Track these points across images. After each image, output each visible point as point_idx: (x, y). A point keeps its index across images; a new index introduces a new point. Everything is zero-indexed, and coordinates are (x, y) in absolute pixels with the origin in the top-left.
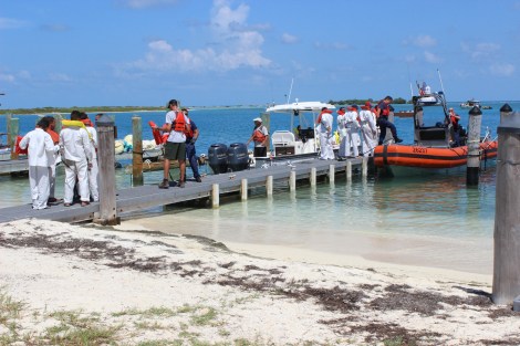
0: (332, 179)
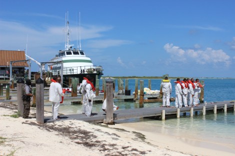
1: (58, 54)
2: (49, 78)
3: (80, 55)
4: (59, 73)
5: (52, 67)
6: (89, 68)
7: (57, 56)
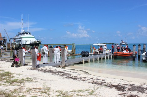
0: (105, 58)
1: (18, 34)
2: (15, 46)
3: (29, 35)
4: (19, 44)
5: (15, 40)
6: (35, 41)
7: (17, 35)
